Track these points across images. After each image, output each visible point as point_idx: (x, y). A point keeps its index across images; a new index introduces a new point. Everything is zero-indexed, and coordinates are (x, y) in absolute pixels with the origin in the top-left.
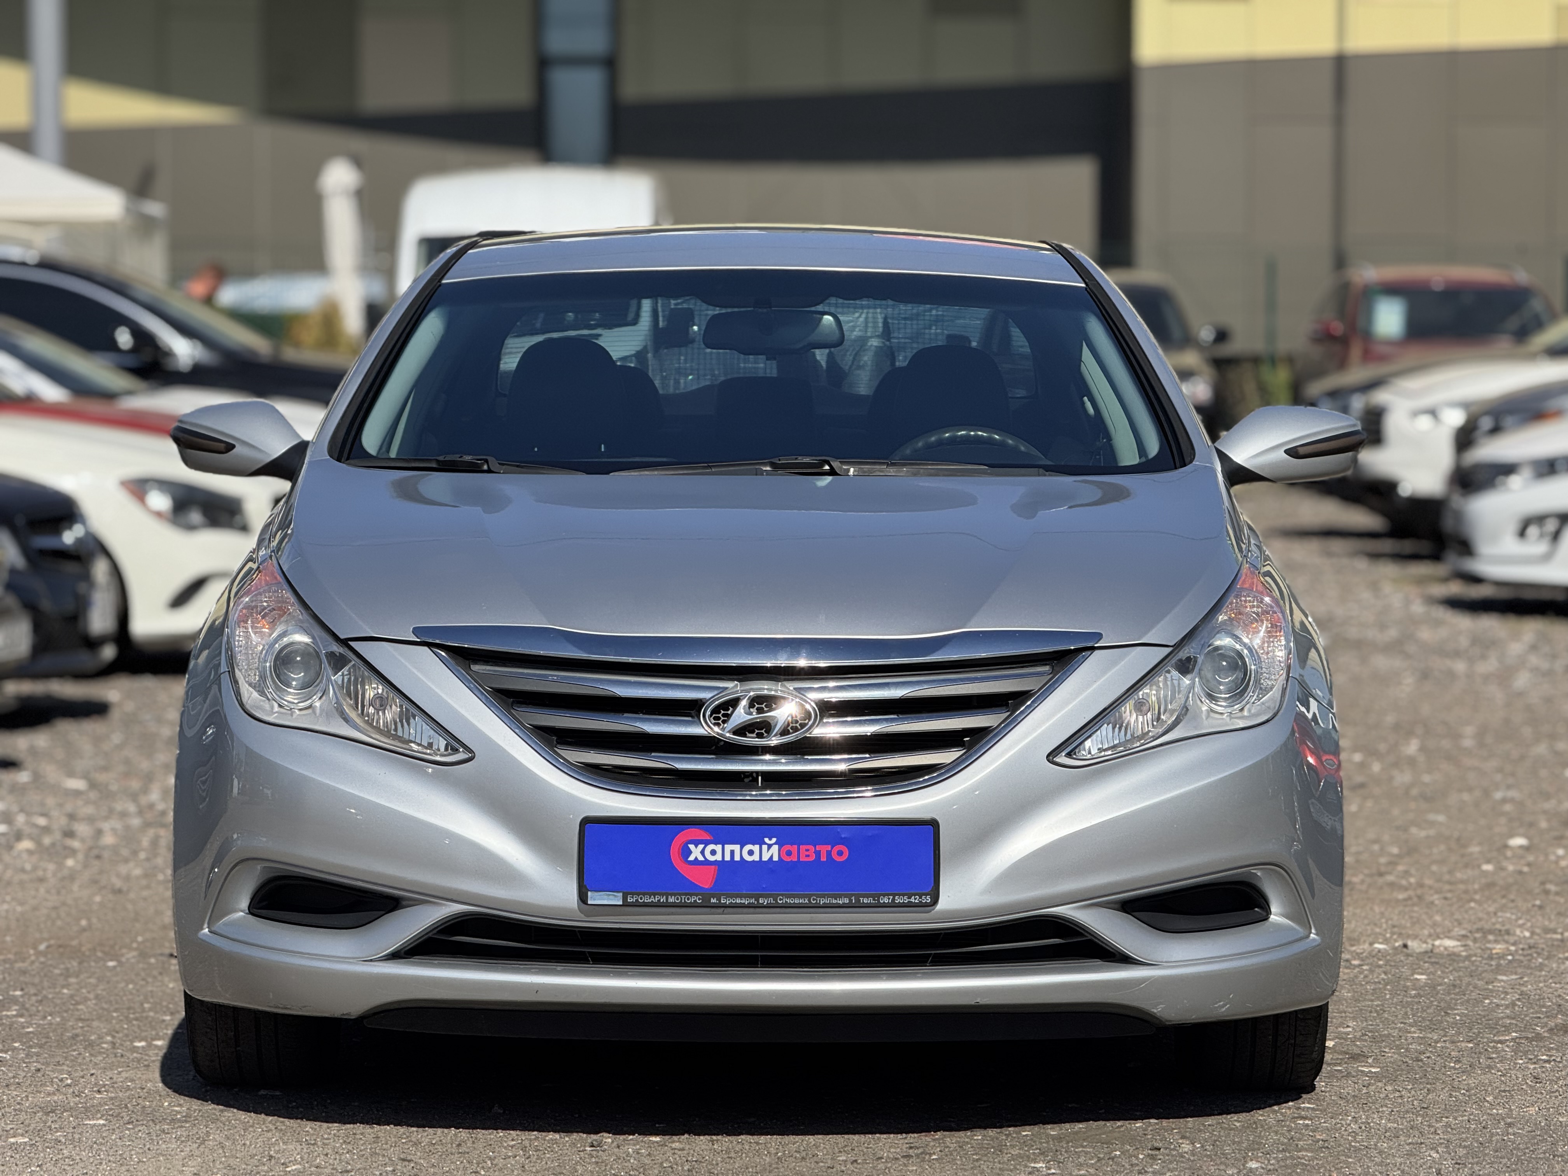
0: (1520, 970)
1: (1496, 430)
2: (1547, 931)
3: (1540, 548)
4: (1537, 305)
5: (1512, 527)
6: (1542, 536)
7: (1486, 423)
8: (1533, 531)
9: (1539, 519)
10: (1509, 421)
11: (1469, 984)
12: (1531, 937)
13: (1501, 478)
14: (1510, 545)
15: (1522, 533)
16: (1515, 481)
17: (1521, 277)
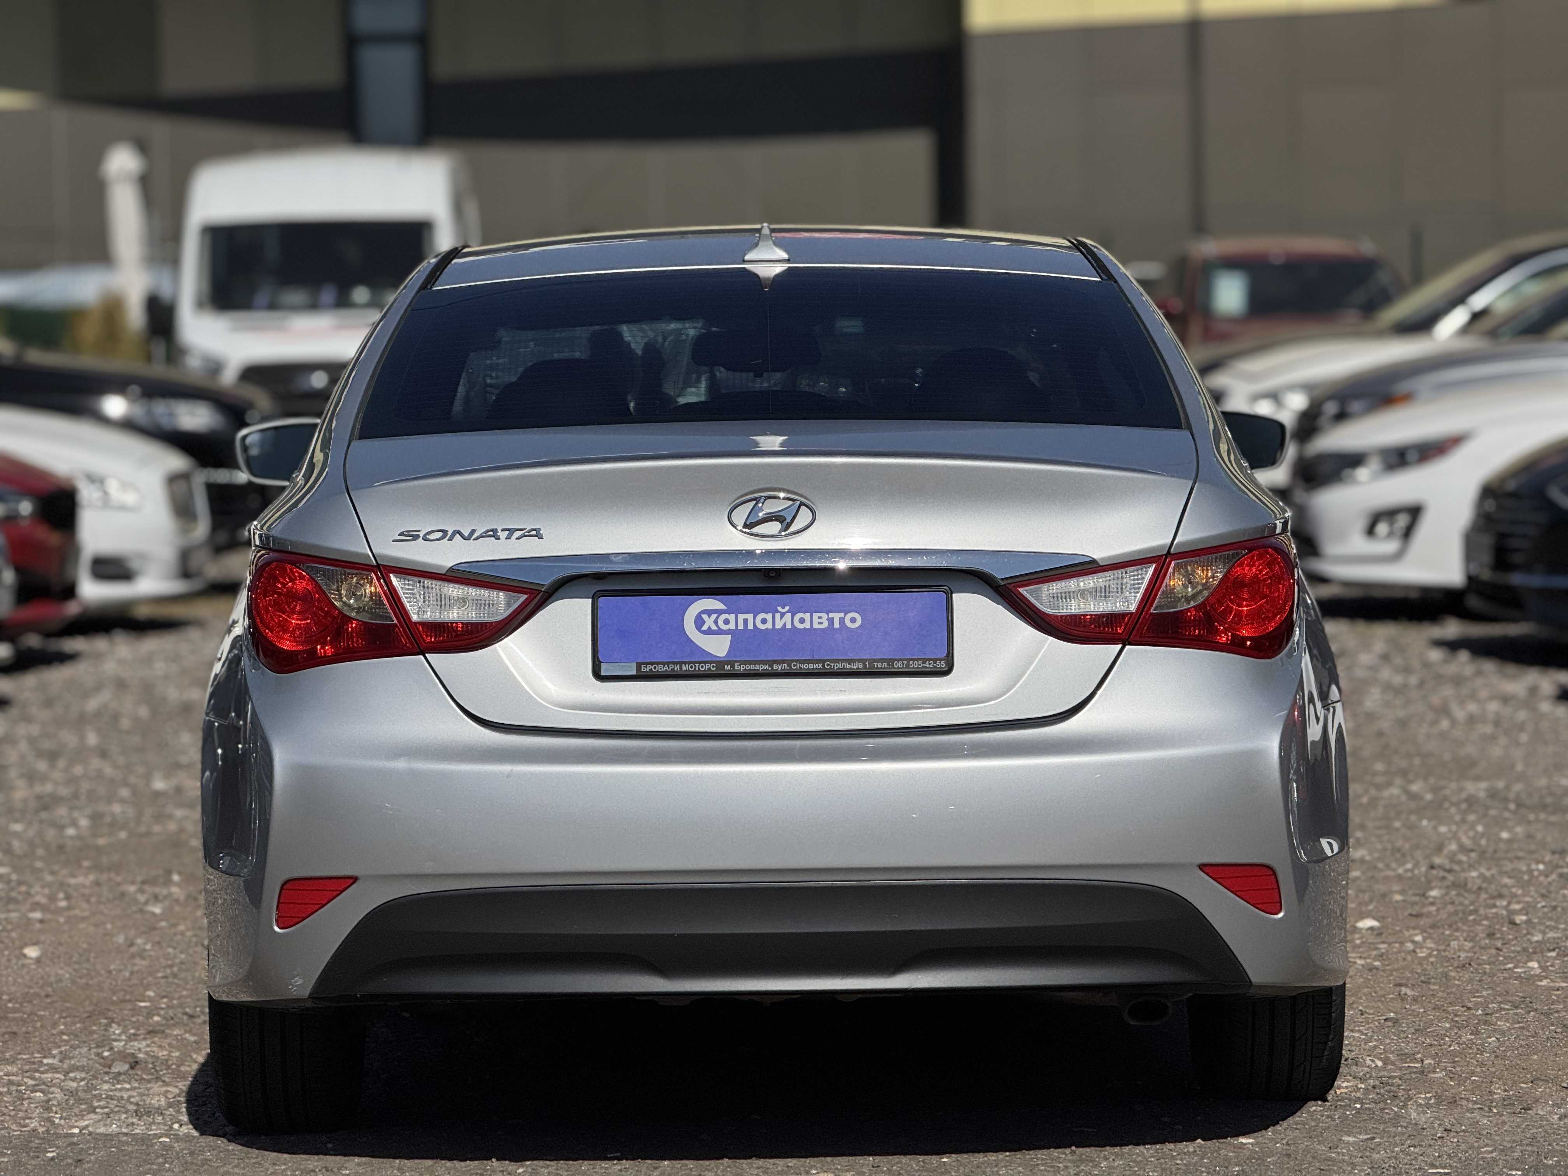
0: (1370, 1125)
1: (1341, 416)
2: (1403, 1056)
3: (1391, 546)
4: (1383, 277)
5: (1361, 524)
6: (1390, 534)
7: (1331, 408)
8: (1382, 528)
9: (1388, 514)
10: (1355, 406)
11: (1307, 1151)
12: (1384, 1068)
13: (1347, 472)
14: (1358, 544)
15: (1370, 531)
16: (1362, 473)
17: (1367, 247)
